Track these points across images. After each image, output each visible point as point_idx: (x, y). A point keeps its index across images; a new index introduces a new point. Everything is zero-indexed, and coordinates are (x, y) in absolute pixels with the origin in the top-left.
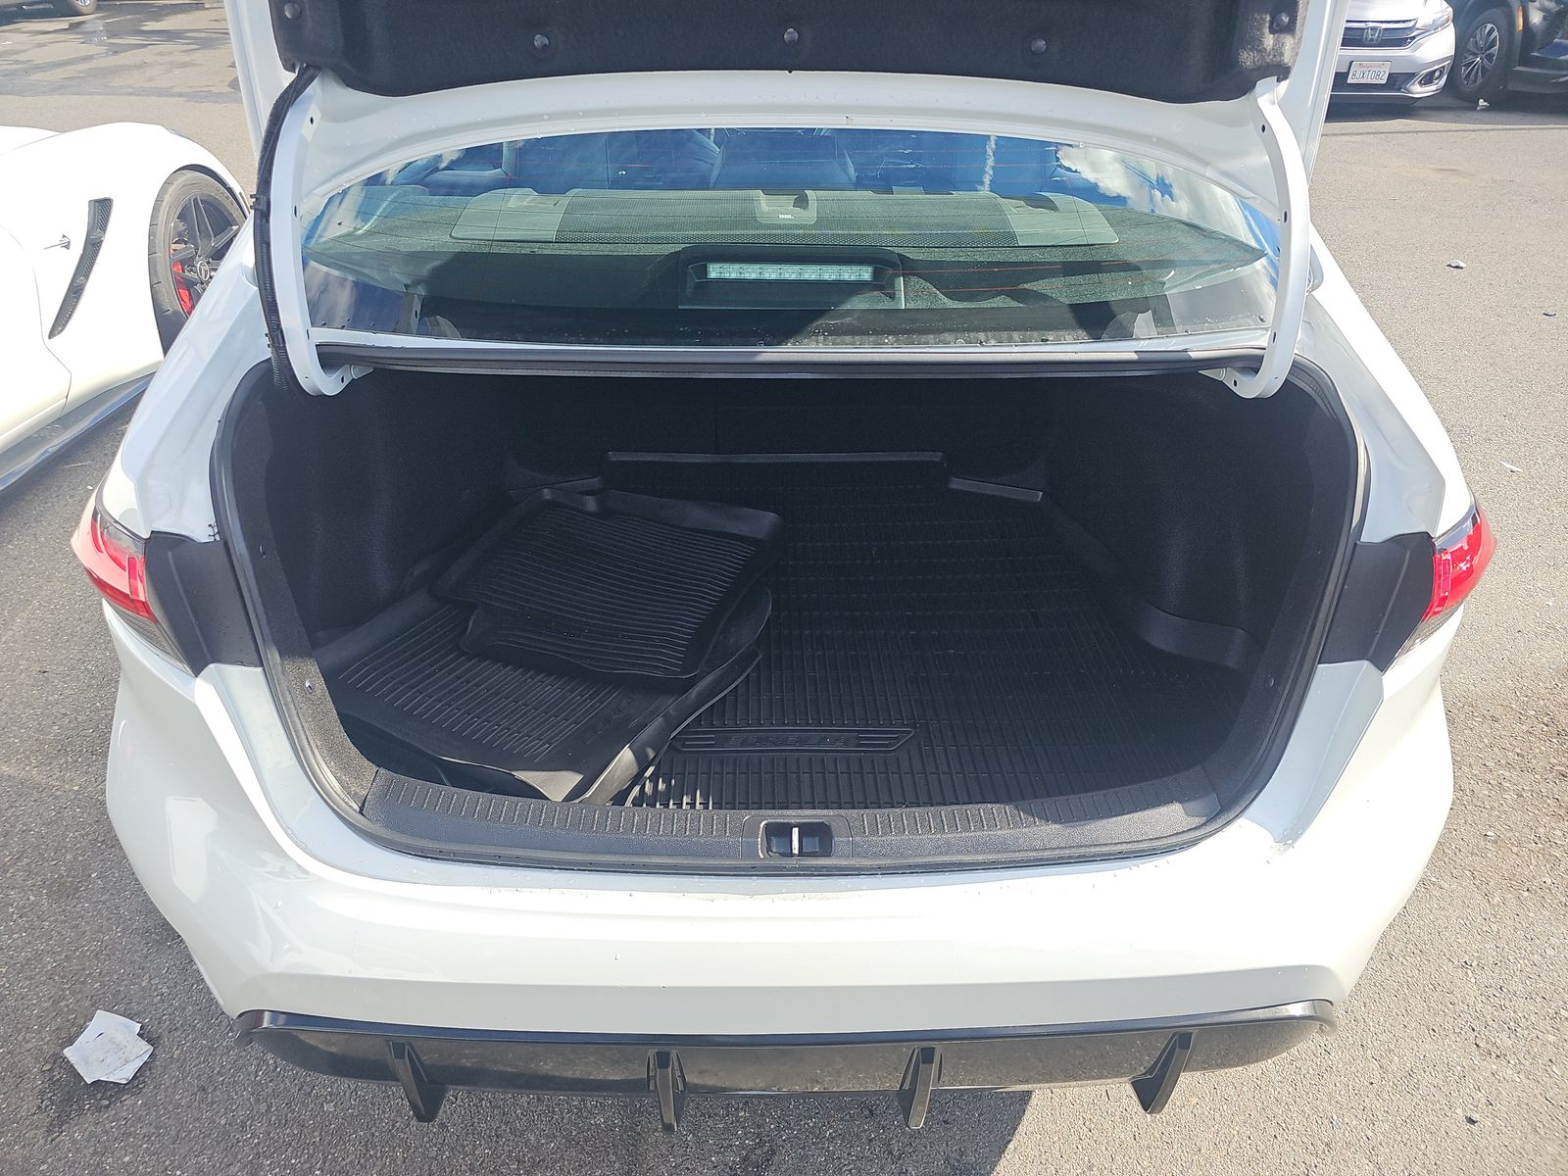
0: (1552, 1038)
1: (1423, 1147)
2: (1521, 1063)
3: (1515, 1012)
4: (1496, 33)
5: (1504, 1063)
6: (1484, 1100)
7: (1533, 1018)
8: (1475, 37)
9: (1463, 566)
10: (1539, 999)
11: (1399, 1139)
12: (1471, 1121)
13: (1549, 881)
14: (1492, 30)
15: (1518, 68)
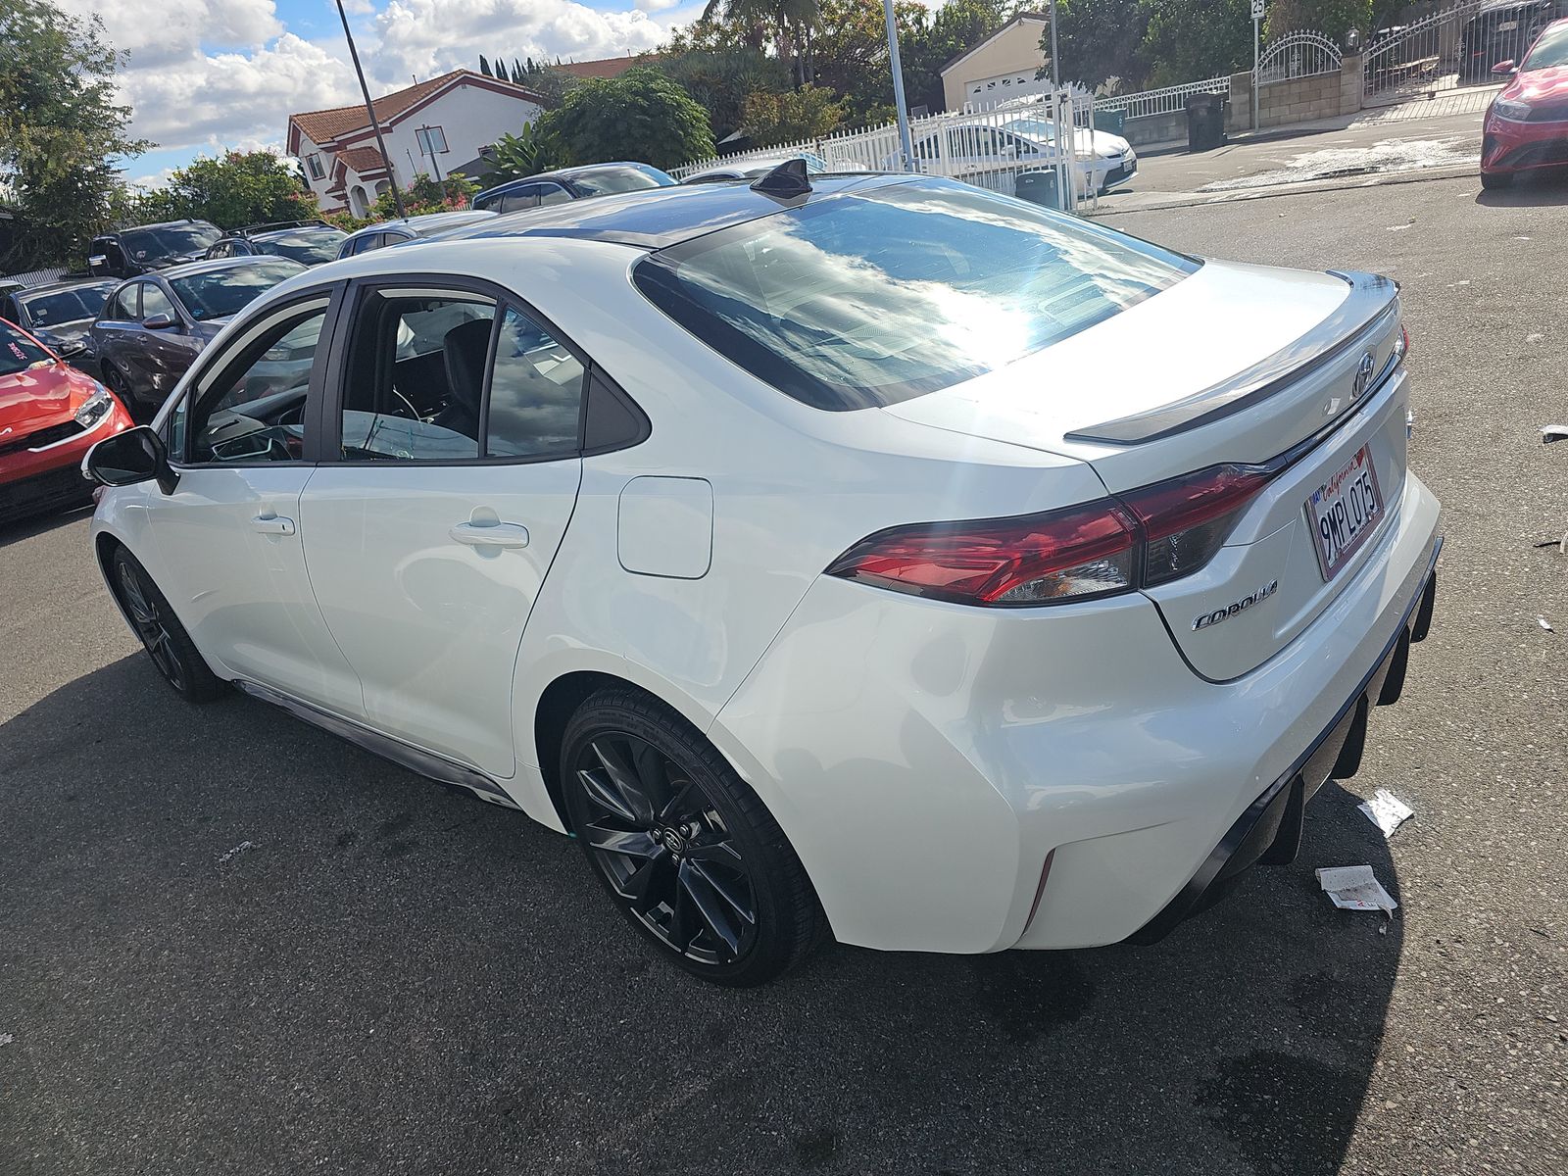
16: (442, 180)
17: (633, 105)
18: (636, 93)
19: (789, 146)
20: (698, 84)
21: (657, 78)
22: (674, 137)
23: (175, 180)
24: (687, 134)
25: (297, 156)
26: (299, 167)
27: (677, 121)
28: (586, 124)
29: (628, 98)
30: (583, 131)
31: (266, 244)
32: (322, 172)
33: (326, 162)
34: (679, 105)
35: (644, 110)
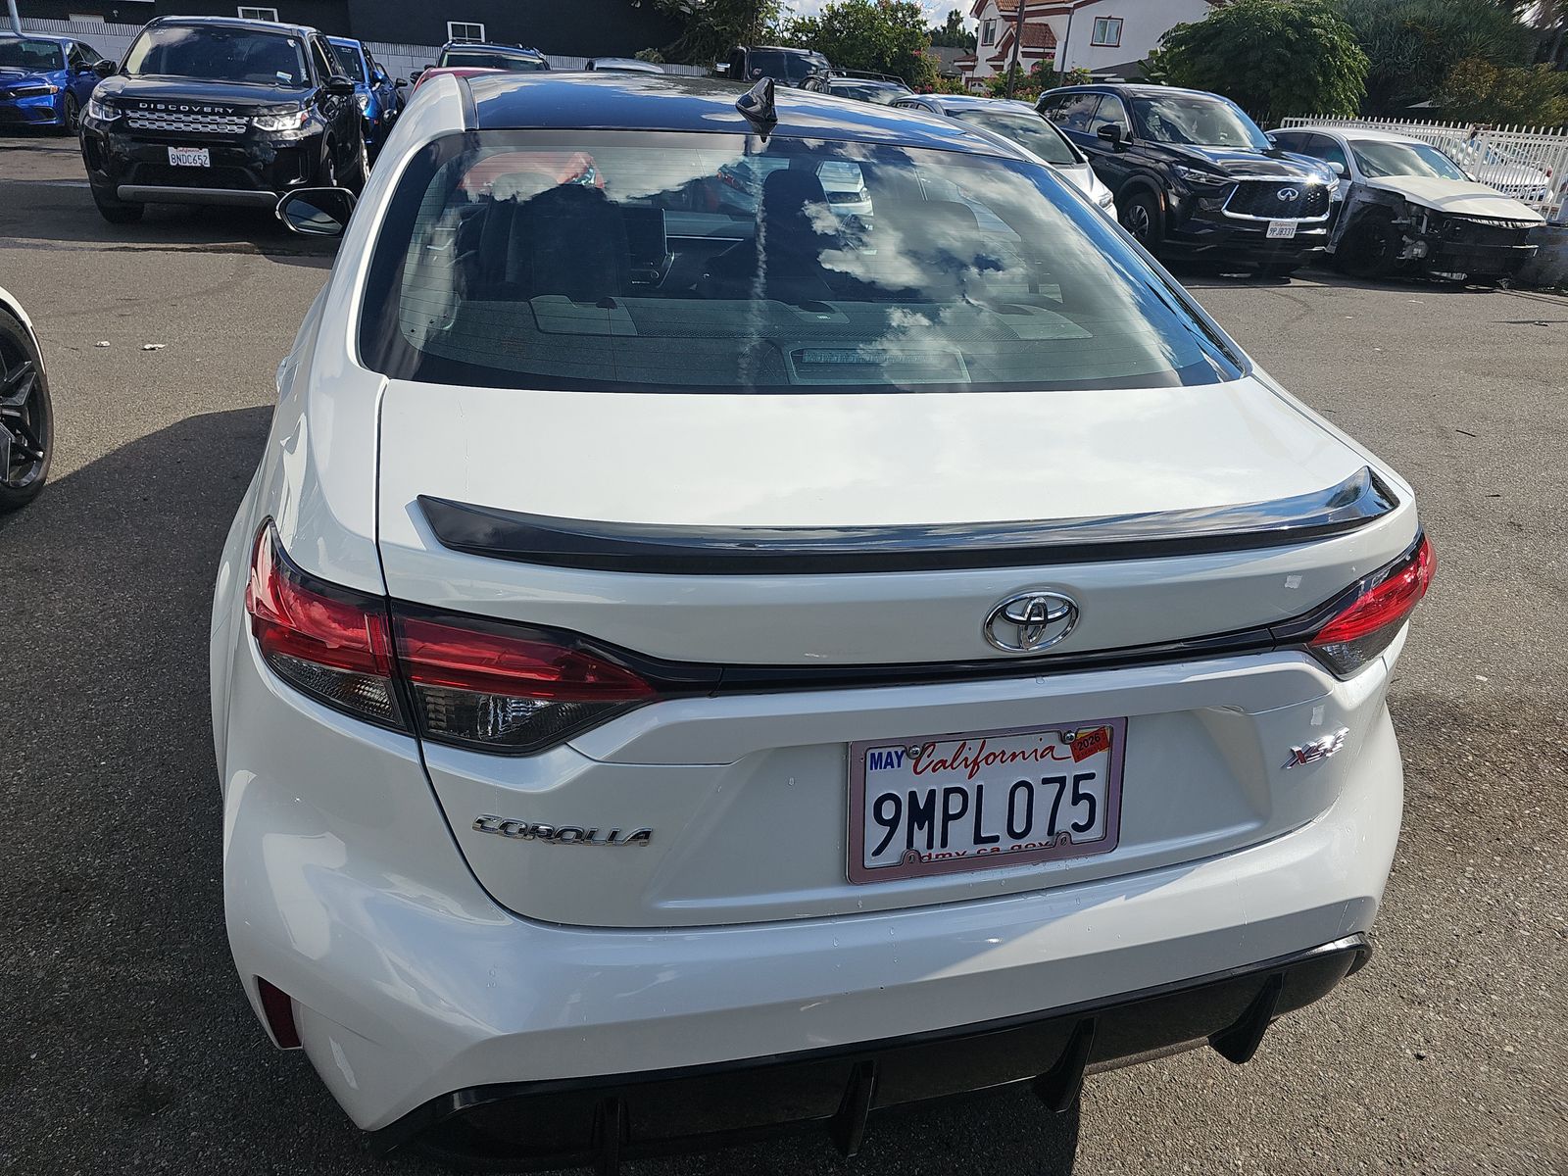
0: (1451, 982)
1: (1393, 1085)
2: (1437, 1006)
3: (1419, 967)
4: (1145, 213)
5: (1426, 1008)
6: (1422, 1040)
7: (1433, 969)
8: (1129, 216)
9: (1408, 578)
10: (1431, 954)
11: (1373, 1081)
12: (1420, 1057)
13: (1405, 862)
14: (1141, 210)
15: (1166, 241)
16: (1065, 71)
17: (1279, 35)
18: (1290, 23)
19: (1455, 126)
20: (1408, 32)
21: (1324, 11)
22: (1310, 82)
23: (826, 12)
24: (1327, 82)
25: (978, 18)
26: (977, 29)
27: (1322, 65)
28: (1218, 45)
29: (1277, 25)
30: (1212, 51)
31: (852, 89)
32: (992, 39)
33: (1000, 29)
34: (1334, 47)
35: (1289, 44)
